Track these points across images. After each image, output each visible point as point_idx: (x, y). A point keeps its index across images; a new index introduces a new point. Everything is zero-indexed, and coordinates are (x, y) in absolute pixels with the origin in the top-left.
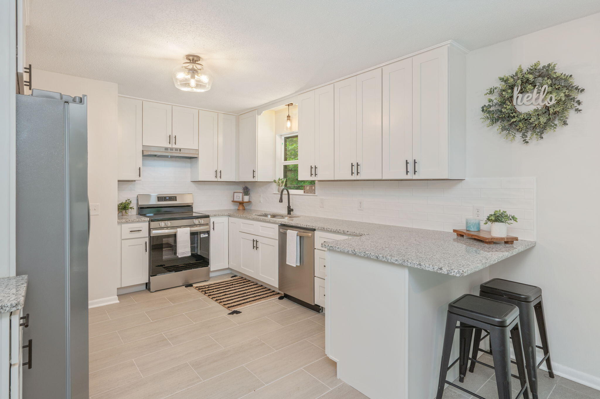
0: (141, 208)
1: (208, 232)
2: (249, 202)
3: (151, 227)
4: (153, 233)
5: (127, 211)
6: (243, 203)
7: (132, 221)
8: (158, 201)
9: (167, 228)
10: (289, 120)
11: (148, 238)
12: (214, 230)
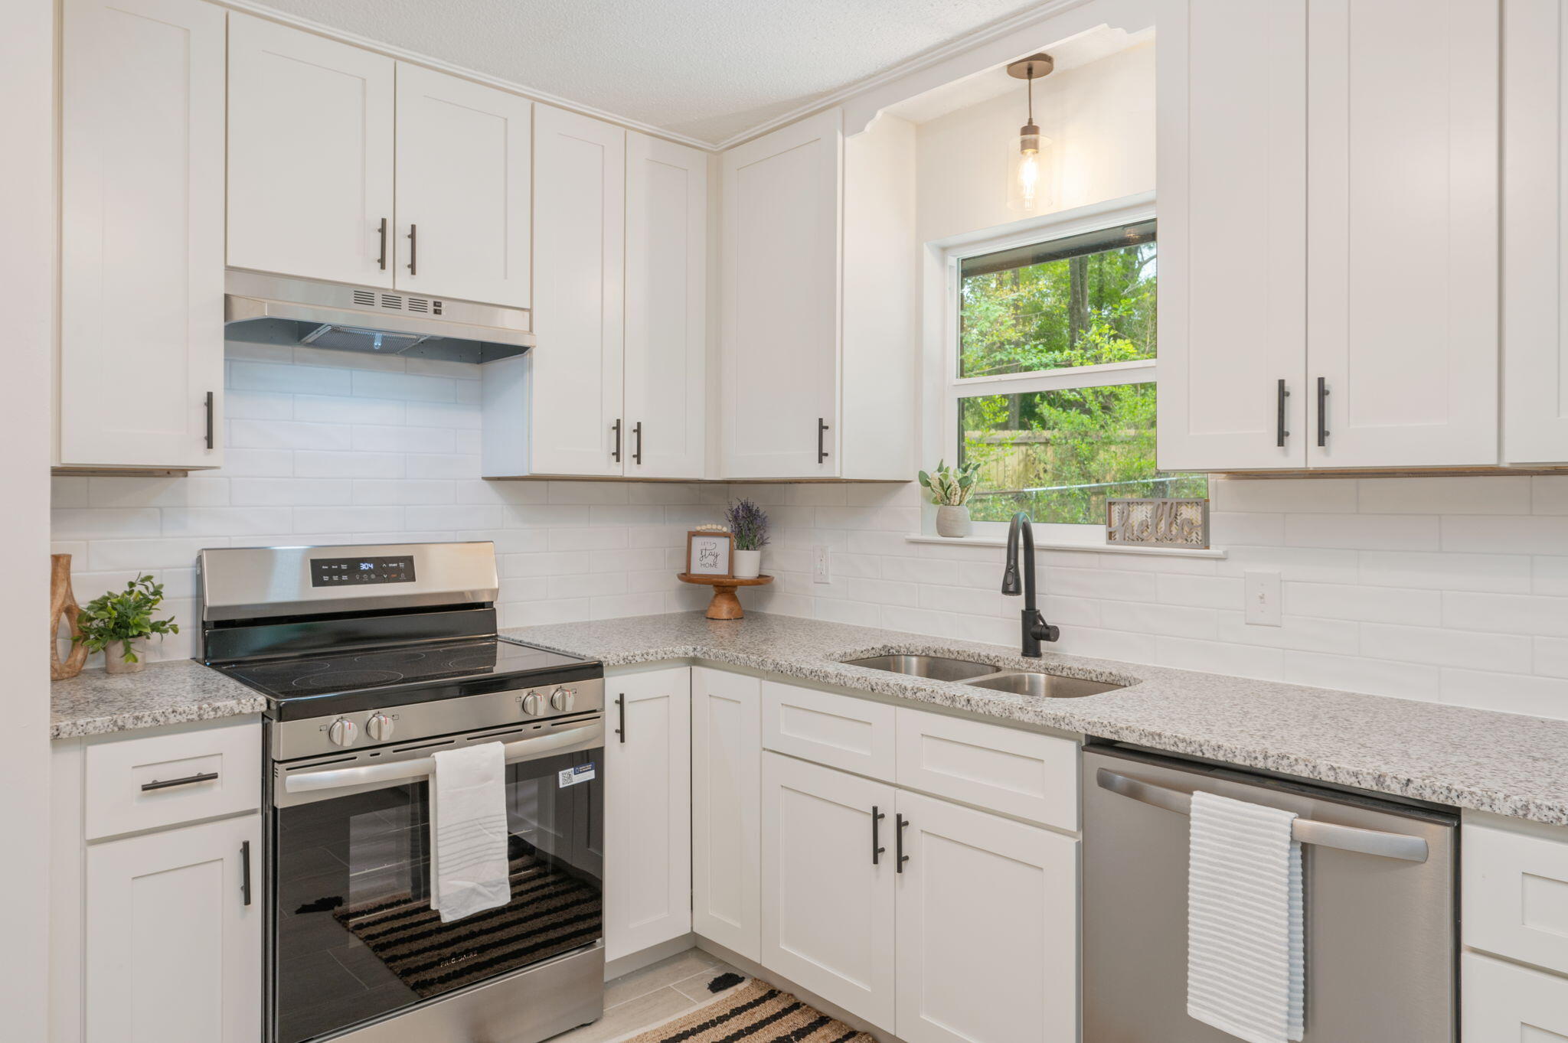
0: (219, 624)
1: (593, 757)
2: (762, 581)
3: (279, 752)
4: (289, 790)
5: (137, 647)
6: (734, 586)
7: (155, 720)
8: (318, 582)
9: (374, 749)
10: (1029, 151)
11: (258, 818)
12: (622, 740)
